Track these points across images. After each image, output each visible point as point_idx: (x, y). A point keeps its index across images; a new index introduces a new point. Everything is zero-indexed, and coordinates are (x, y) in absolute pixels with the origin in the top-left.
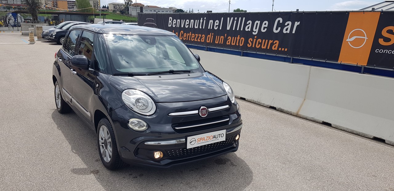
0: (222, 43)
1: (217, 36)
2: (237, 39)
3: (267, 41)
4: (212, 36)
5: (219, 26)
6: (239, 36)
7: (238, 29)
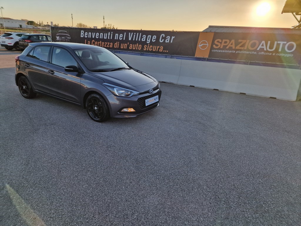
0: (126, 48)
1: (122, 44)
2: (136, 46)
3: (156, 46)
4: (118, 44)
5: (123, 37)
6: (138, 44)
7: (137, 40)
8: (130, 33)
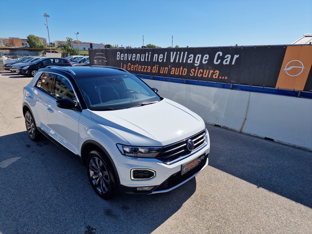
0: (167, 73)
1: (161, 67)
2: (180, 70)
3: (208, 71)
4: (157, 67)
5: (163, 59)
6: (182, 67)
7: (181, 62)
8: (172, 53)
